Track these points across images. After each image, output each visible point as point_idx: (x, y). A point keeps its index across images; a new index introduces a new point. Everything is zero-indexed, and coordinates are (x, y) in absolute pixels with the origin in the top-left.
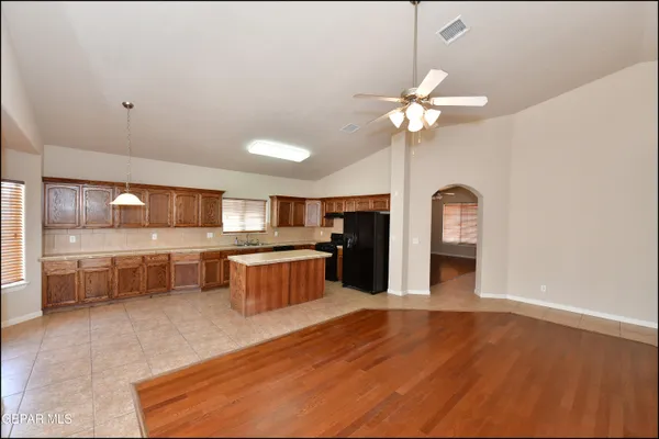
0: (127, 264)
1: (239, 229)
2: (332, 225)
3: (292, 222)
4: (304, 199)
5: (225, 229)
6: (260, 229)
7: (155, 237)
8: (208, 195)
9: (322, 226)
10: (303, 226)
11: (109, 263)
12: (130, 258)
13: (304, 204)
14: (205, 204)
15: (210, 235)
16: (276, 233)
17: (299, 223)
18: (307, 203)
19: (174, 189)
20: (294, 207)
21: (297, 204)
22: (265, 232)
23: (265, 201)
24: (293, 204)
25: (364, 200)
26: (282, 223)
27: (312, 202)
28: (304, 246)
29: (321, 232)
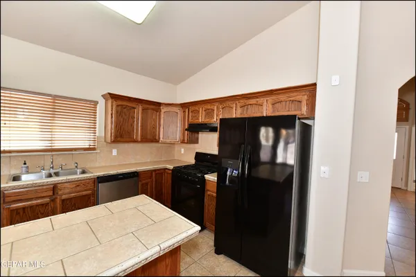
1: (40, 145)
2: (196, 141)
3: (138, 134)
4: (159, 104)
9: (183, 142)
10: (157, 141)
13: (159, 111)
16: (115, 152)
17: (150, 138)
18: (164, 109)
20: (142, 113)
21: (147, 109)
22: (94, 149)
23: (96, 103)
24: (140, 109)
25: (253, 101)
26: (121, 136)
27: (169, 109)
28: (155, 171)
29: (183, 150)
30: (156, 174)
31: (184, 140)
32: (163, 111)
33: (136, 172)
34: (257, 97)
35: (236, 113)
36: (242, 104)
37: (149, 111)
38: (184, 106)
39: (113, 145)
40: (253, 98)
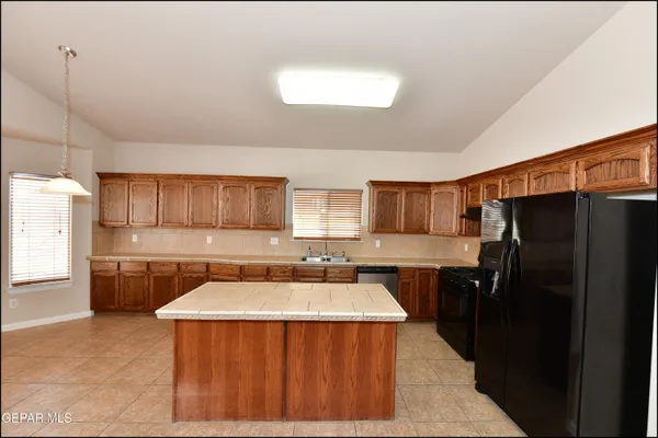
0: (162, 272)
1: (318, 234)
3: (401, 222)
4: (428, 185)
5: (296, 234)
6: (351, 234)
7: (209, 240)
8: (262, 184)
9: (460, 234)
10: (426, 233)
11: (145, 268)
12: (164, 264)
13: (428, 193)
14: (259, 197)
15: (274, 241)
16: (378, 243)
17: (417, 228)
18: (434, 190)
19: (220, 178)
20: (406, 198)
21: (412, 193)
22: (359, 239)
23: (361, 192)
24: (404, 193)
25: (554, 167)
26: (383, 226)
27: (443, 189)
28: (420, 269)
29: (466, 246)
30: (420, 275)
31: (461, 231)
32: (433, 192)
33: (395, 267)
34: (560, 160)
35: (528, 188)
36: (537, 174)
37: (415, 194)
38: (462, 183)
39: (376, 235)
40: (552, 161)
